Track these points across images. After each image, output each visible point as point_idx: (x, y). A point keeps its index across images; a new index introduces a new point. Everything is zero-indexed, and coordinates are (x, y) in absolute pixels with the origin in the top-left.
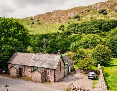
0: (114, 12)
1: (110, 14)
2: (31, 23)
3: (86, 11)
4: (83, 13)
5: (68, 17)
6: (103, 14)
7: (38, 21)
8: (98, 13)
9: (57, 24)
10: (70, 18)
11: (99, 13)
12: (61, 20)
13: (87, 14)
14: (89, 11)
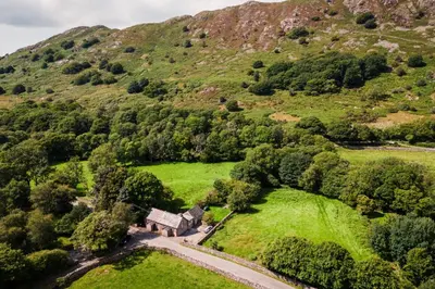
0: (392, 24)
1: (382, 27)
2: (184, 42)
3: (326, 12)
4: (318, 19)
5: (278, 30)
6: (367, 27)
7: (203, 36)
8: (355, 23)
9: (248, 52)
10: (282, 34)
11: (358, 23)
12: (261, 39)
13: (327, 25)
14: (334, 14)
